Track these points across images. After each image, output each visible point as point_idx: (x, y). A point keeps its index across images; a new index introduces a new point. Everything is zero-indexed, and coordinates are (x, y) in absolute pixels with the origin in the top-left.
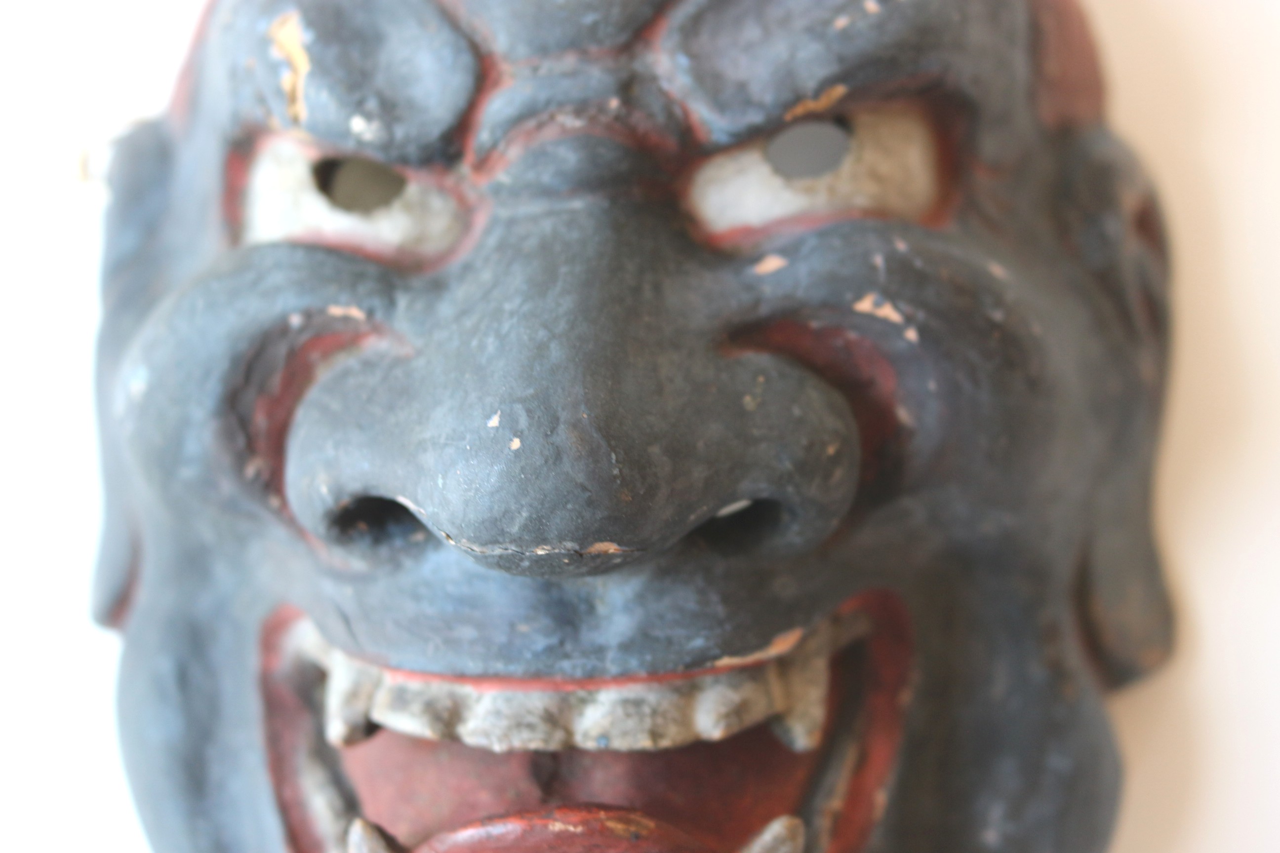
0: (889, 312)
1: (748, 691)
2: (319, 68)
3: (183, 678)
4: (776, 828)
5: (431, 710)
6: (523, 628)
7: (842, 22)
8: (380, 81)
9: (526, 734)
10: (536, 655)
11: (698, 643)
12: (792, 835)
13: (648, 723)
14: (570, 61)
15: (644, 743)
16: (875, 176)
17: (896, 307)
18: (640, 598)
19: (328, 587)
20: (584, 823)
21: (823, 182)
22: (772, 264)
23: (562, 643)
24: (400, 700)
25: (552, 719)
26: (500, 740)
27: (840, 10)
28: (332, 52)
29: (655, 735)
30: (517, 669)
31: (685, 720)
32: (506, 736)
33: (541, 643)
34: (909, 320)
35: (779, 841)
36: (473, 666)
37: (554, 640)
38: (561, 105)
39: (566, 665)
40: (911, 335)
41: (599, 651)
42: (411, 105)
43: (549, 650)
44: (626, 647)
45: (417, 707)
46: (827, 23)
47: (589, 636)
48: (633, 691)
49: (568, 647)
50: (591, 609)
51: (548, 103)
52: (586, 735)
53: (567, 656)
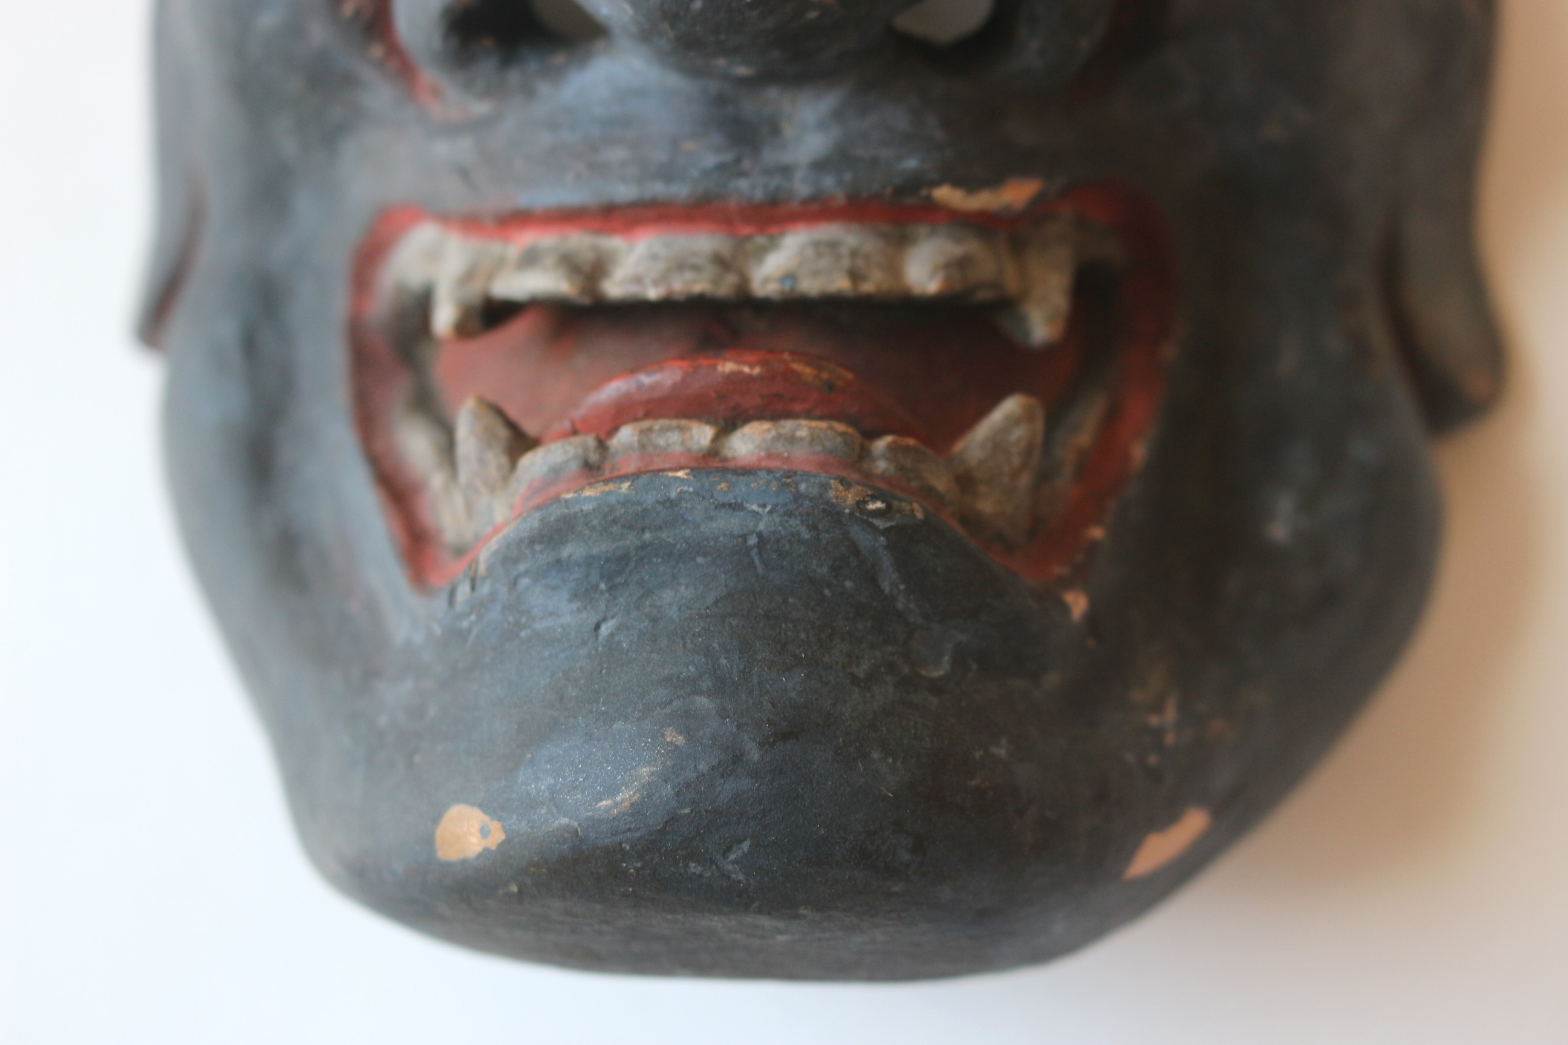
1: (972, 246)
3: (250, 345)
4: (1010, 406)
5: (569, 263)
6: (689, 146)
9: (689, 275)
10: (705, 173)
11: (911, 164)
12: (1028, 416)
13: (846, 263)
15: (840, 284)
18: (838, 115)
19: (443, 149)
20: (763, 363)
23: (738, 160)
25: (722, 263)
26: (656, 283)
29: (855, 276)
30: (680, 191)
31: (894, 269)
32: (663, 278)
33: (710, 160)
35: (1012, 422)
36: (624, 192)
37: (728, 157)
39: (743, 184)
41: (786, 171)
43: (722, 168)
44: (819, 166)
45: (550, 261)
47: (771, 156)
48: (829, 231)
49: (746, 164)
50: (775, 130)
52: (766, 281)
53: (743, 174)
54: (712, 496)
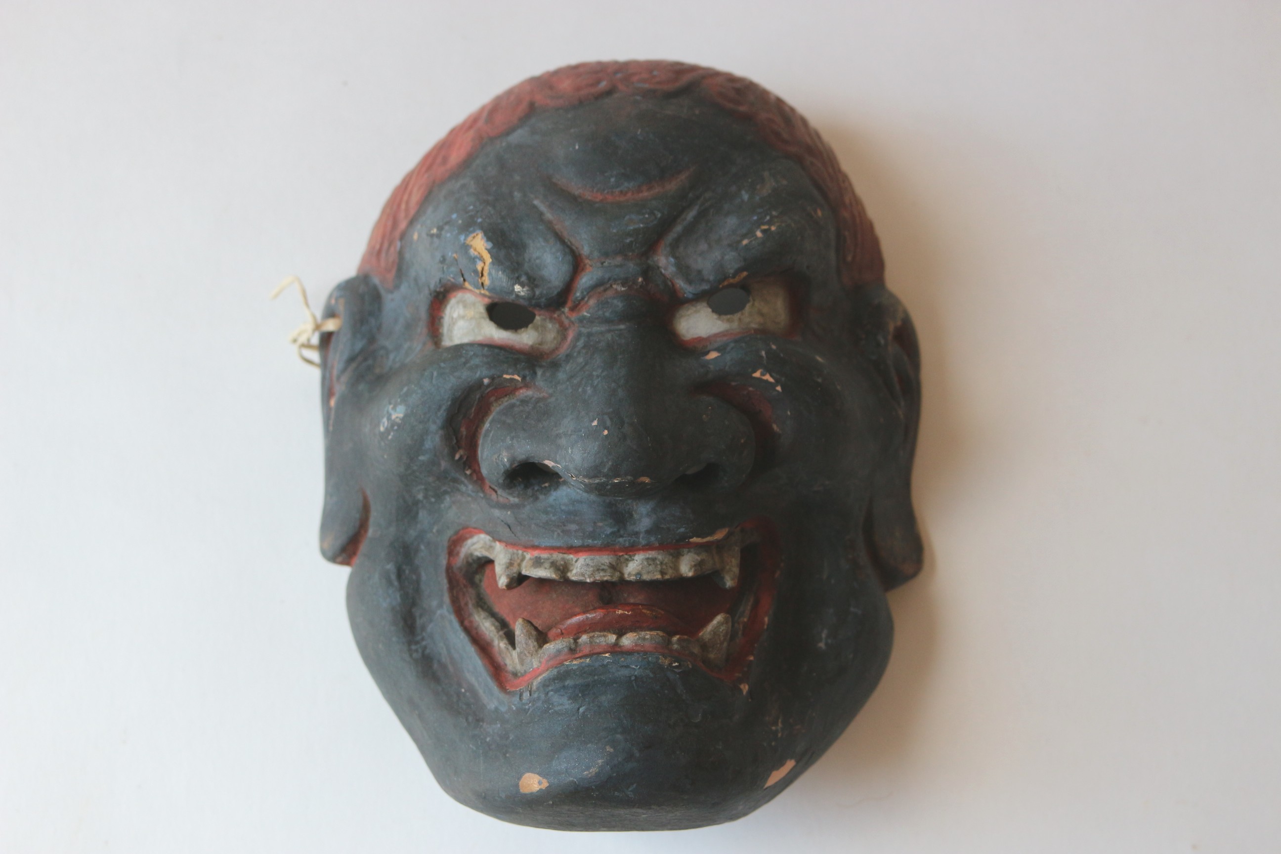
0: (767, 377)
1: (704, 556)
2: (497, 260)
3: (400, 573)
4: (719, 618)
5: (554, 565)
6: (600, 524)
7: (745, 242)
8: (526, 266)
9: (602, 574)
10: (607, 536)
11: (682, 530)
12: (726, 622)
13: (659, 567)
14: (619, 260)
15: (658, 576)
16: (761, 314)
17: (771, 376)
18: (654, 510)
19: (497, 513)
20: (632, 610)
21: (737, 316)
22: (713, 355)
23: (619, 531)
24: (538, 563)
25: (613, 567)
26: (590, 577)
27: (744, 236)
28: (502, 253)
29: (662, 573)
30: (598, 543)
31: (676, 568)
32: (592, 575)
33: (609, 531)
34: (778, 382)
35: (720, 624)
36: (577, 542)
37: (615, 529)
38: (615, 280)
39: (621, 540)
40: (779, 388)
41: (637, 534)
42: (542, 278)
43: (613, 533)
44: (648, 532)
45: (547, 565)
46: (740, 242)
47: (630, 528)
48: (651, 554)
49: (622, 532)
50: (631, 515)
51: (609, 279)
52: (629, 574)
53: (621, 536)
54: (619, 663)
